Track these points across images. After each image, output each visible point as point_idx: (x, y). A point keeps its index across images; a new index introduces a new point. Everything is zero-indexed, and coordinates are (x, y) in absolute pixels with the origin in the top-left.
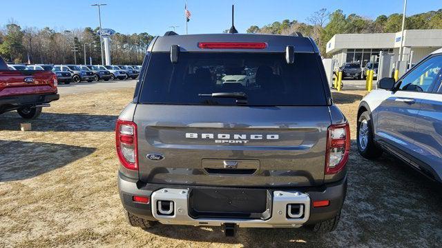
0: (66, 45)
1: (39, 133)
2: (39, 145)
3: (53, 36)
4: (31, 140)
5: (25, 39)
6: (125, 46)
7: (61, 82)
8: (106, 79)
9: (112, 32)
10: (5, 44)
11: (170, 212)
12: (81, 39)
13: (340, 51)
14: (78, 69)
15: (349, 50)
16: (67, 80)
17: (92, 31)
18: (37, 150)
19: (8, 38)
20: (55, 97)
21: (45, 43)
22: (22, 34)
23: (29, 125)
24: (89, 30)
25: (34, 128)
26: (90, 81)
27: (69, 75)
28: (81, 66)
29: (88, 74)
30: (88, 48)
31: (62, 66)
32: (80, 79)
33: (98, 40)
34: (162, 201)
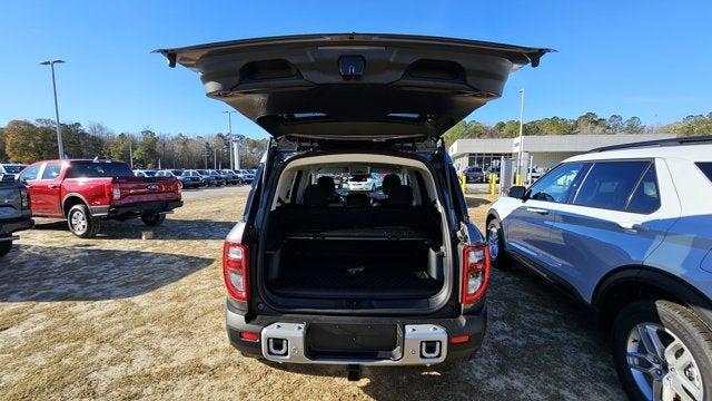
0: (197, 150)
1: (160, 242)
2: (157, 255)
3: (185, 142)
4: (150, 250)
5: (159, 145)
6: (254, 150)
7: (187, 187)
8: (235, 183)
9: (242, 137)
10: (139, 150)
11: (283, 351)
12: (212, 143)
13: (463, 155)
14: (207, 174)
15: (470, 154)
16: (194, 185)
17: (223, 137)
18: (154, 261)
19: (142, 144)
20: (178, 203)
21: (178, 148)
22: (156, 140)
23: (150, 233)
24: (220, 135)
25: (155, 237)
26: (218, 185)
27: (198, 180)
28: (210, 171)
29: (217, 178)
30: (218, 153)
31: (191, 171)
32: (209, 184)
33: (228, 144)
34: (274, 339)
